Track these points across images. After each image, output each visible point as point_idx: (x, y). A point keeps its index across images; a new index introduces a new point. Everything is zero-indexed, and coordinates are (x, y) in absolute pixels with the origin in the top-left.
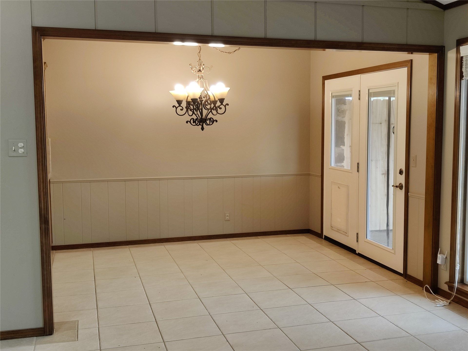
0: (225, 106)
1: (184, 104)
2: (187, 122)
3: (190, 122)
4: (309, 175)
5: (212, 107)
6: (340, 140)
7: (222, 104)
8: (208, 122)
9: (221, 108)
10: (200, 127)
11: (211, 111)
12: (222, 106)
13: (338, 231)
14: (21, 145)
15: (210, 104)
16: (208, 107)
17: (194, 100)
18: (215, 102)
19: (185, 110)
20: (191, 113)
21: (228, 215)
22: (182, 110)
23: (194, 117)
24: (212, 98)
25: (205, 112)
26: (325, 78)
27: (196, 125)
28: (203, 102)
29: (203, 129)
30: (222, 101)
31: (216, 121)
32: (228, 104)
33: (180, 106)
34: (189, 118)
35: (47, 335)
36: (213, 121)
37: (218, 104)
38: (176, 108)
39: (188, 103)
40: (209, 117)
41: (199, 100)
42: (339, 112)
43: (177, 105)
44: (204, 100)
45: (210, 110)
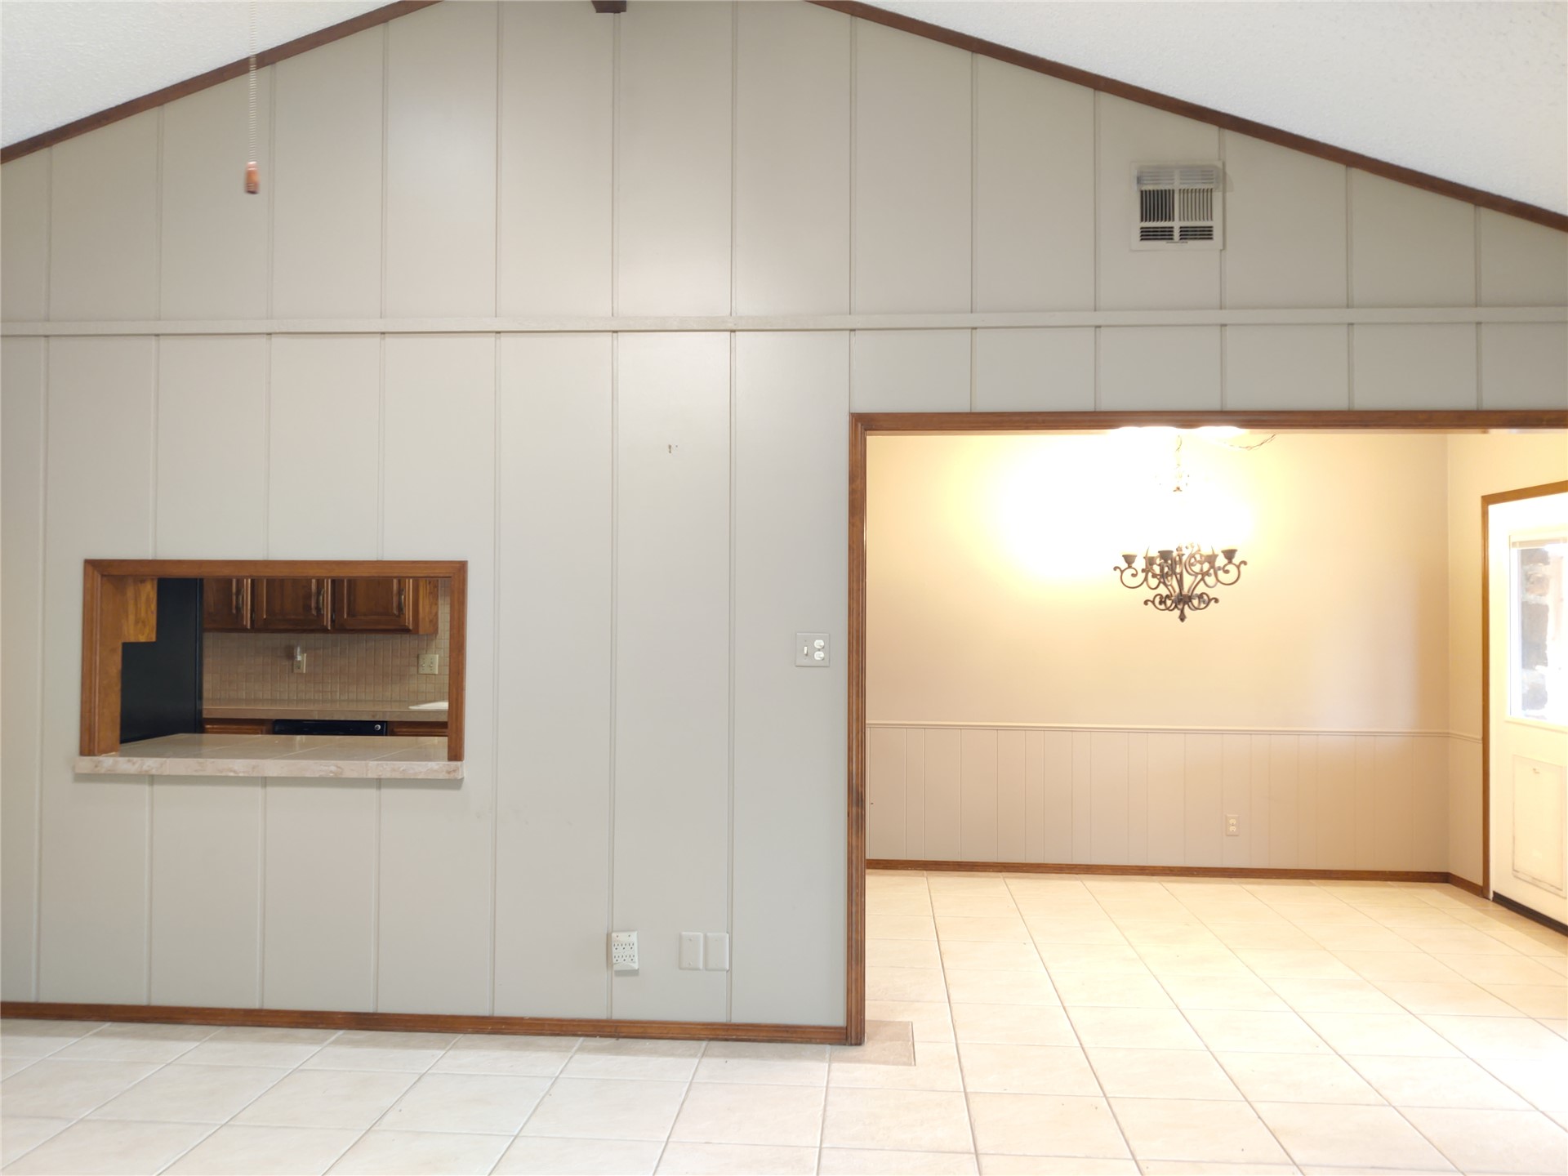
0: (1238, 567)
1: (1139, 564)
2: (1146, 603)
3: (1153, 602)
4: (1446, 735)
5: (1205, 569)
6: (1533, 649)
7: (1230, 561)
8: (1195, 602)
9: (1227, 572)
10: (1177, 612)
11: (1202, 579)
12: (1229, 567)
14: (819, 643)
15: (1201, 563)
16: (1197, 568)
17: (1165, 555)
18: (1211, 559)
19: (1141, 576)
20: (1153, 582)
21: (1234, 822)
22: (1134, 575)
23: (1162, 590)
24: (1207, 552)
25: (1188, 580)
26: (1489, 500)
27: (1168, 609)
28: (1184, 558)
29: (1182, 618)
30: (1229, 555)
31: (1217, 601)
32: (1245, 563)
33: (1130, 567)
34: (1150, 595)
35: (851, 1045)
36: (1206, 600)
37: (1221, 561)
38: (1122, 572)
39: (1150, 561)
40: (1198, 591)
41: (1175, 554)
42: (1530, 582)
43: (1124, 565)
44: (1187, 553)
45: (1200, 577)
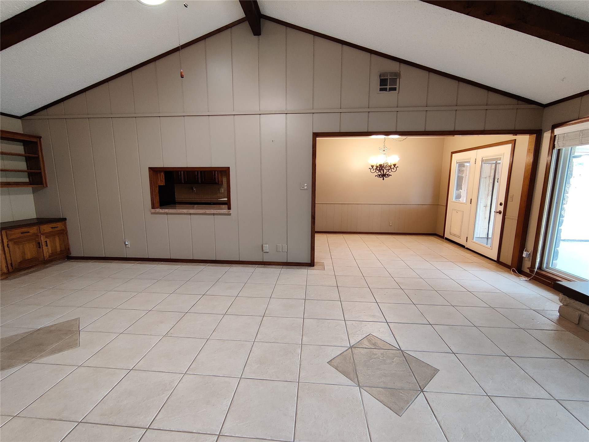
0: (396, 168)
1: (375, 167)
2: (376, 176)
3: (377, 176)
4: (438, 205)
5: (389, 169)
6: (459, 187)
7: (395, 167)
8: (386, 176)
9: (394, 169)
10: (382, 178)
11: (388, 171)
12: (394, 168)
13: (454, 235)
14: (306, 185)
15: (388, 167)
16: (387, 168)
17: (380, 165)
18: (390, 166)
19: (375, 170)
20: (377, 171)
21: (391, 223)
22: (373, 170)
23: (380, 173)
24: (389, 164)
25: (385, 171)
26: (452, 153)
27: (380, 177)
28: (384, 166)
29: (383, 179)
30: (395, 165)
31: (391, 175)
32: (398, 167)
33: (372, 168)
34: (377, 174)
35: (312, 266)
36: (389, 175)
37: (393, 167)
38: (371, 169)
39: (377, 167)
40: (387, 173)
41: (383, 165)
42: (460, 171)
43: (371, 168)
44: (385, 165)
45: (388, 170)
